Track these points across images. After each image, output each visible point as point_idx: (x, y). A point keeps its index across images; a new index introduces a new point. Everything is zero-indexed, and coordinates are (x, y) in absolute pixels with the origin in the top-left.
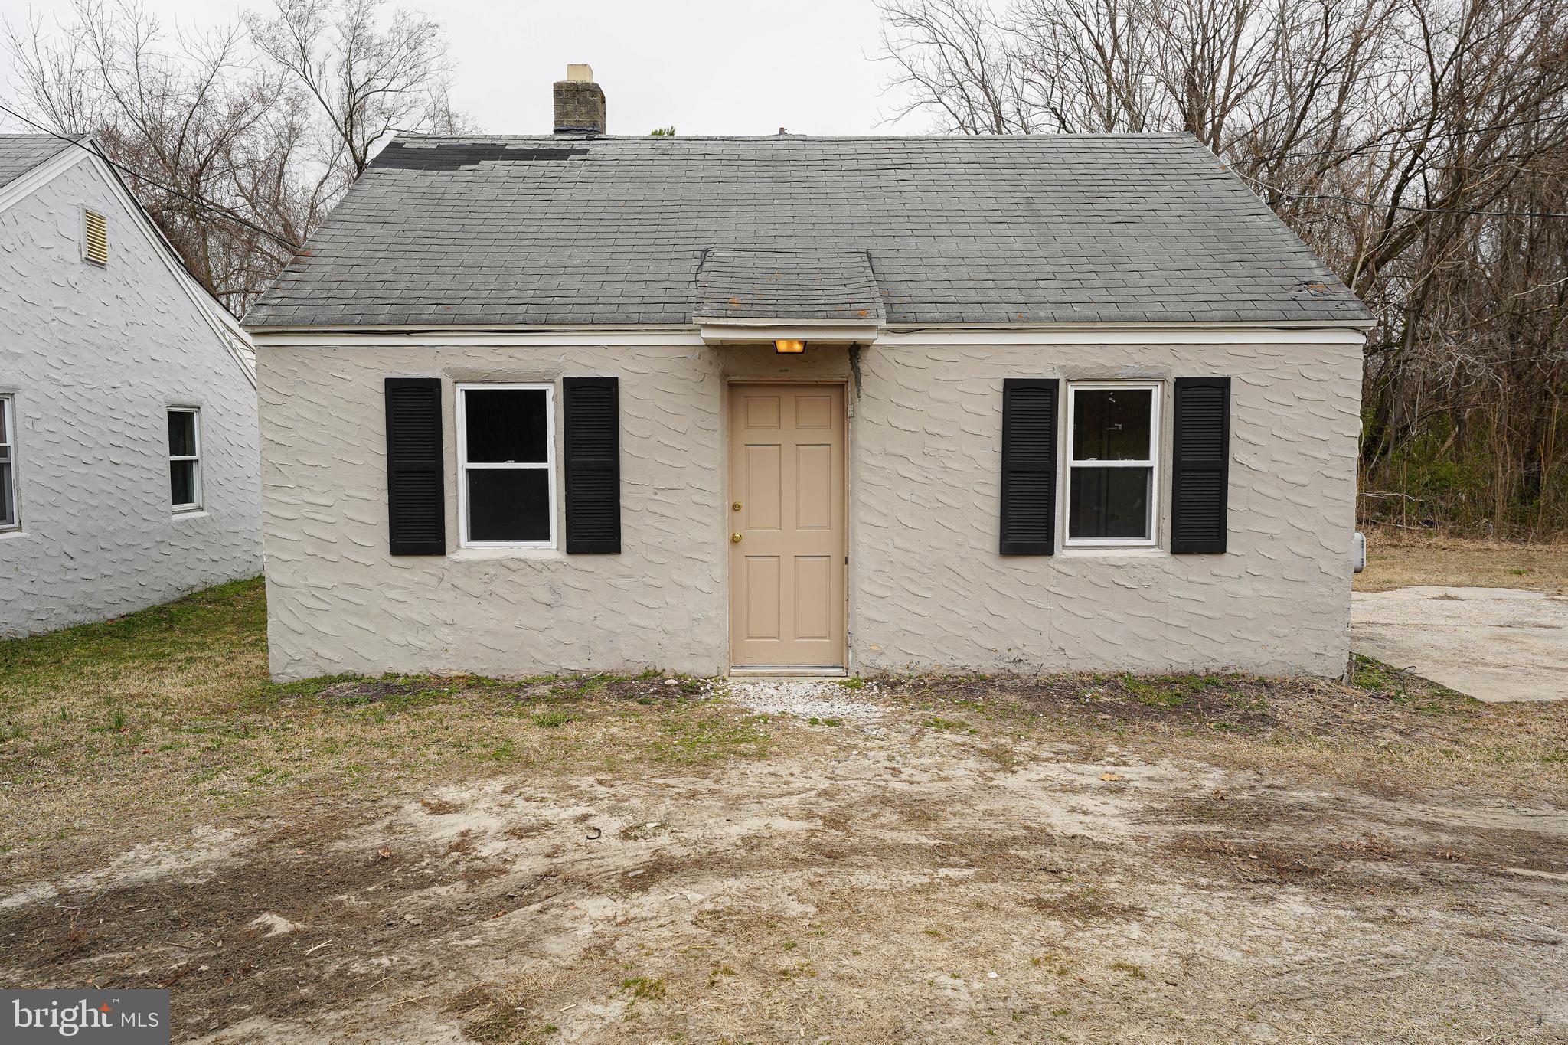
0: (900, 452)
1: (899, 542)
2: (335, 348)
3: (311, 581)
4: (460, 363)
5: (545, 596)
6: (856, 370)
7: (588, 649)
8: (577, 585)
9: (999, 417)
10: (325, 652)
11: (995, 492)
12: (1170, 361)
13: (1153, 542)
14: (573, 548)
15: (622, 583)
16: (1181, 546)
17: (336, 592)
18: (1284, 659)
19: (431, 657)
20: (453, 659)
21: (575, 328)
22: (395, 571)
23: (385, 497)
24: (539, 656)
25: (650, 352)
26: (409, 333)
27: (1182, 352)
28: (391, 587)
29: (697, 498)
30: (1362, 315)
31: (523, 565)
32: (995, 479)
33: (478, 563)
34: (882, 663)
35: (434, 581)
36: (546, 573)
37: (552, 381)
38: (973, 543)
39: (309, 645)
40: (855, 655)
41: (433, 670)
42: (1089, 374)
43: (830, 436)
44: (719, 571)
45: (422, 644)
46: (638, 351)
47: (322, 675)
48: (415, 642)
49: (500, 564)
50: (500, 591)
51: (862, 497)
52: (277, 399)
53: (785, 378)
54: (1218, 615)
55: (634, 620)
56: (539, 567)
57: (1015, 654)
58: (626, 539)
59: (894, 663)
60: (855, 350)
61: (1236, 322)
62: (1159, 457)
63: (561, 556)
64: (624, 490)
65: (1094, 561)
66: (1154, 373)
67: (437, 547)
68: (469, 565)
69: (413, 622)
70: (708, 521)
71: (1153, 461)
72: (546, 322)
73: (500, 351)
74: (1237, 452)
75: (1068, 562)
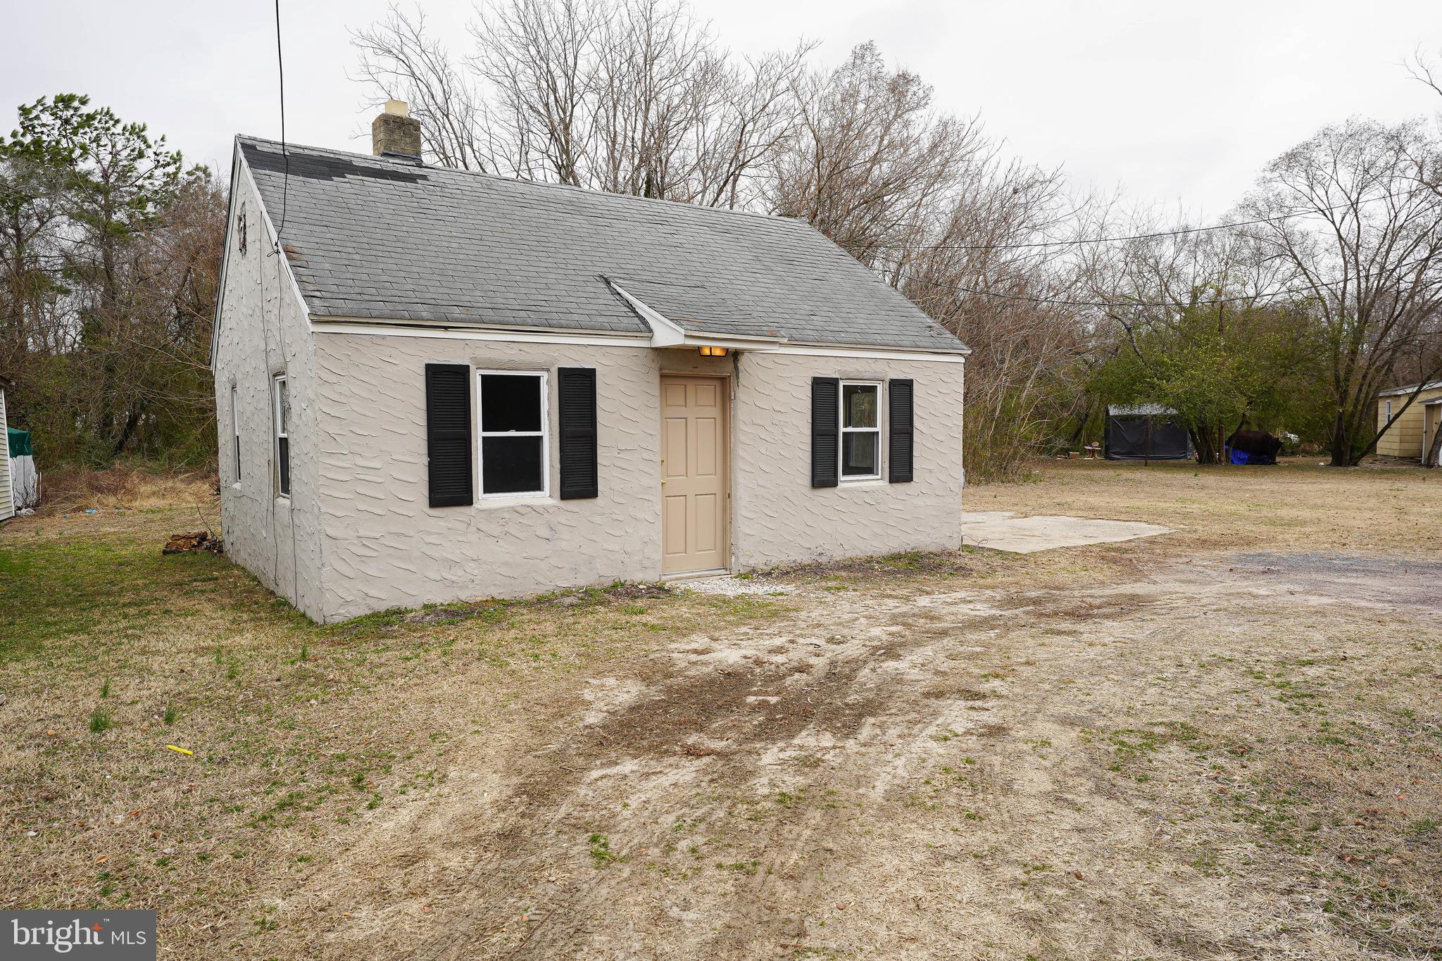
0: (760, 423)
1: (761, 482)
2: (384, 337)
3: (362, 533)
4: (484, 354)
5: (545, 532)
6: (736, 368)
7: (575, 570)
8: (568, 523)
9: (809, 401)
10: (373, 592)
11: (808, 448)
12: (887, 369)
13: (879, 477)
14: (565, 496)
15: (598, 519)
16: (893, 479)
17: (383, 541)
18: (937, 541)
19: (460, 588)
20: (478, 588)
21: (570, 331)
22: (432, 521)
23: (425, 460)
24: (541, 579)
25: (615, 351)
26: (446, 328)
27: (893, 364)
28: (429, 533)
29: (645, 456)
30: (964, 347)
31: (529, 509)
32: (809, 440)
33: (496, 510)
34: (752, 562)
35: (463, 526)
36: (546, 515)
37: (548, 370)
38: (798, 481)
39: (359, 587)
40: (737, 557)
41: (463, 598)
42: (851, 376)
43: (715, 412)
44: (658, 508)
45: (454, 578)
46: (608, 350)
47: (371, 612)
48: (449, 577)
49: (514, 510)
50: (513, 531)
51: (741, 452)
52: (333, 378)
53: (695, 372)
54: (909, 518)
55: (606, 546)
56: (541, 511)
57: (820, 550)
58: (601, 486)
59: (759, 562)
60: (735, 355)
61: (916, 349)
62: (881, 426)
63: (556, 501)
64: (600, 451)
65: (856, 489)
66: (880, 376)
67: (466, 499)
68: (490, 512)
69: (446, 560)
70: (652, 472)
71: (878, 429)
72: (547, 327)
73: (512, 345)
74: (917, 423)
75: (845, 490)
